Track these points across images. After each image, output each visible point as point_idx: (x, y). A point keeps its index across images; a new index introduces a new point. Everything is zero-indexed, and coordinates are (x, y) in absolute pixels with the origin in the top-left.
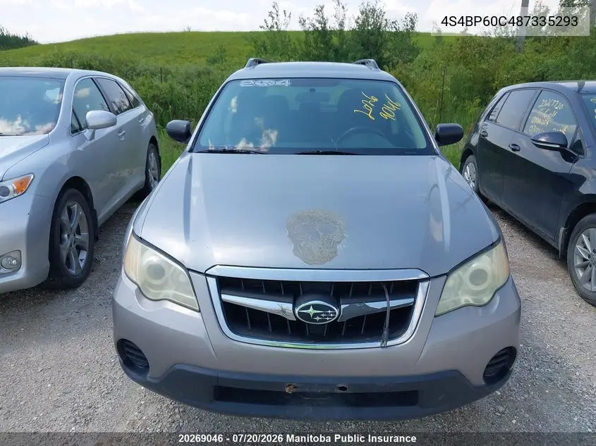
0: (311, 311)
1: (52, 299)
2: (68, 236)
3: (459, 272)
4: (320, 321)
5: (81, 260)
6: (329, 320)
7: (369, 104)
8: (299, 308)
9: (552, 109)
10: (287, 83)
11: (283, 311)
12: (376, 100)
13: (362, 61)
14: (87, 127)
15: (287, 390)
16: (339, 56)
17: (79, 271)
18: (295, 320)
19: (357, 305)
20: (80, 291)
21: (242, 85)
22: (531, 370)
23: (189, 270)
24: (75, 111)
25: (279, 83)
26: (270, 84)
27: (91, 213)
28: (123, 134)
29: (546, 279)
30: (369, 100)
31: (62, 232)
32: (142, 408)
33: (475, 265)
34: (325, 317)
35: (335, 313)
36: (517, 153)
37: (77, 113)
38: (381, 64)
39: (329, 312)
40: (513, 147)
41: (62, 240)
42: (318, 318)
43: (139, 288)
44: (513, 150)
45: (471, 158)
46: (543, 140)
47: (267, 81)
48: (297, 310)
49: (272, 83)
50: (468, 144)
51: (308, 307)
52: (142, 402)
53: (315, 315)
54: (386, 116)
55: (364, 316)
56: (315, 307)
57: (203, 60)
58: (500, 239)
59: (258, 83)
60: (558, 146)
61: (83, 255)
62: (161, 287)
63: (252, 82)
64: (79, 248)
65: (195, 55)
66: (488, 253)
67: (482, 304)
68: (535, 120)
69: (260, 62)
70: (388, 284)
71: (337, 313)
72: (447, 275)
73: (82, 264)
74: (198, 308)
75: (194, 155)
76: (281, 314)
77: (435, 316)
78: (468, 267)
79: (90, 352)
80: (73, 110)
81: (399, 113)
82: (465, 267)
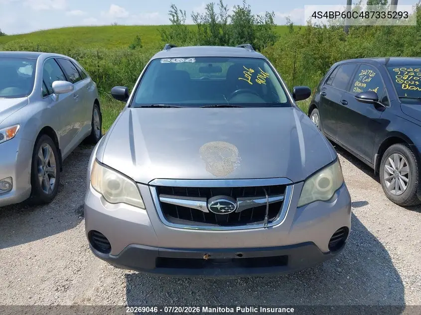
0: (219, 206)
1: (33, 212)
2: (43, 167)
3: (312, 180)
4: (224, 212)
5: (52, 184)
6: (231, 212)
7: (248, 74)
8: (211, 204)
9: (368, 77)
10: (193, 60)
11: (201, 207)
12: (253, 71)
13: (242, 45)
14: (53, 92)
15: (204, 257)
16: (223, 42)
17: (51, 192)
18: (208, 212)
19: (248, 201)
20: (52, 205)
21: (162, 62)
22: (358, 246)
23: (137, 182)
24: (45, 81)
25: (187, 60)
26: (182, 61)
27: (57, 151)
28: (77, 97)
29: (366, 189)
30: (248, 71)
31: (38, 165)
32: (102, 279)
33: (322, 175)
34: (228, 209)
35: (234, 207)
36: (345, 106)
37: (46, 83)
38: (255, 48)
39: (230, 206)
40: (343, 102)
41: (39, 171)
42: (223, 211)
43: (103, 196)
44: (343, 104)
45: (315, 110)
46: (362, 97)
47: (180, 59)
48: (209, 206)
49: (183, 60)
50: (313, 101)
51: (216, 204)
52: (103, 276)
53: (221, 208)
54: (260, 82)
55: (252, 208)
56: (221, 203)
57: (126, 46)
58: (337, 159)
59: (173, 61)
60: (372, 101)
61: (53, 181)
62: (119, 195)
63: (169, 60)
64: (50, 176)
65: (120, 43)
66: (330, 167)
67: (327, 200)
68: (357, 84)
69: (172, 47)
70: (267, 188)
71: (235, 207)
72: (304, 181)
73: (52, 187)
74: (144, 207)
75: (132, 109)
76: (199, 209)
77: (297, 208)
78: (317, 177)
79: (63, 245)
80: (43, 81)
81: (268, 80)
82: (315, 176)
